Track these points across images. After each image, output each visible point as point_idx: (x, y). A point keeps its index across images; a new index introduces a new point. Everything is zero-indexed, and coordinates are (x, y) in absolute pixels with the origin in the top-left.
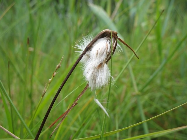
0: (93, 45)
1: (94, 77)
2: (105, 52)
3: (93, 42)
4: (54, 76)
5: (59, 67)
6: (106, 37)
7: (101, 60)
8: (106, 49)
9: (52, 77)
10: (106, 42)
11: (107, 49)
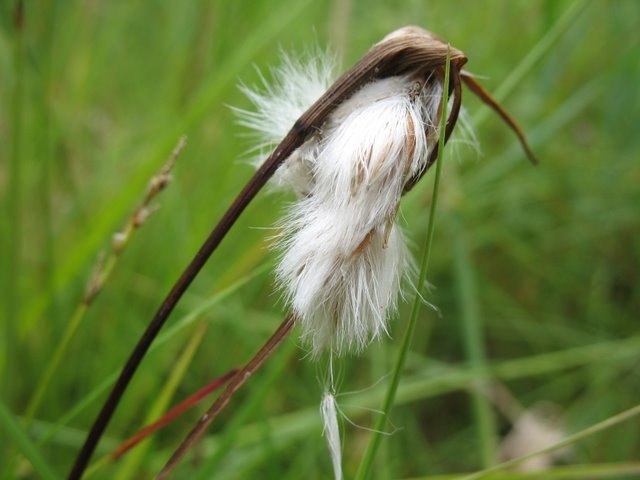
0: (335, 116)
1: (333, 305)
2: (397, 173)
3: (335, 96)
4: (136, 226)
5: (162, 186)
6: (407, 77)
7: (373, 216)
8: (405, 157)
9: (129, 228)
10: (403, 113)
11: (412, 153)
